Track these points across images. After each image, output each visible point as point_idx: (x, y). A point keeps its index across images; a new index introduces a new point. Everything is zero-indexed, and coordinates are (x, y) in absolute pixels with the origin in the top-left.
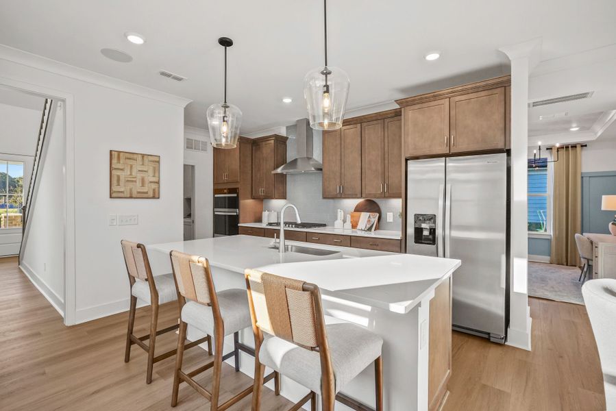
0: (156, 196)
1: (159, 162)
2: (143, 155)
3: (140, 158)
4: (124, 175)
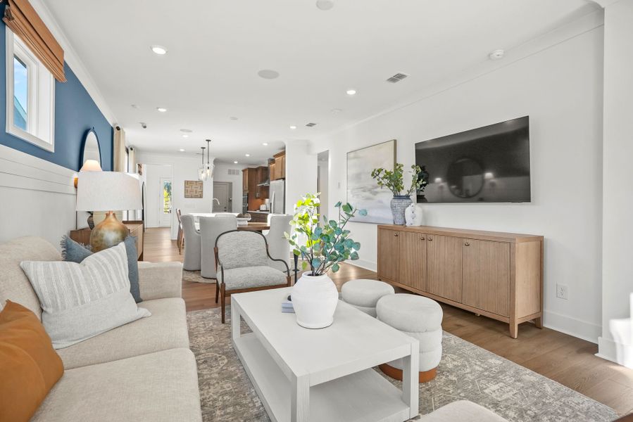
0: (201, 197)
1: (202, 184)
3: (195, 182)
4: (189, 189)
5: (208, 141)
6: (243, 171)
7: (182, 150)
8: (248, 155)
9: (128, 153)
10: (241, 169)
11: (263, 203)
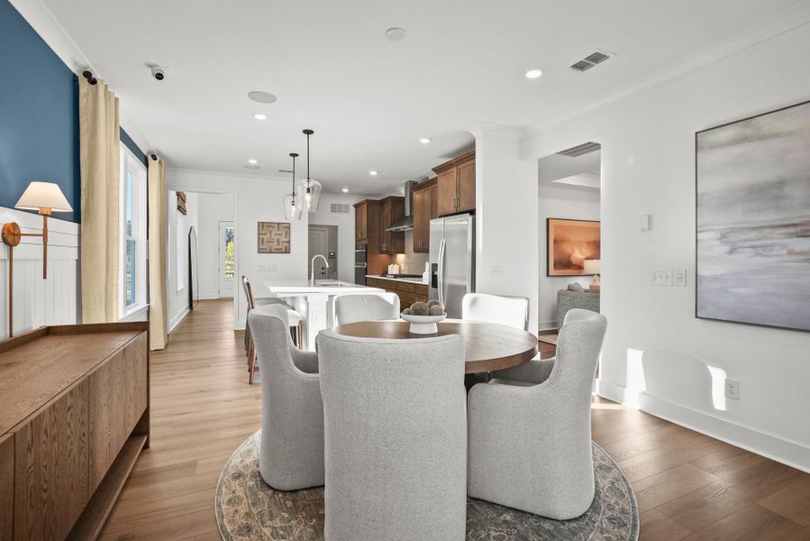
0: (287, 251)
1: (289, 227)
2: (278, 224)
3: (276, 225)
4: (266, 238)
5: (308, 132)
6: (356, 206)
7: (253, 162)
8: (373, 173)
9: (147, 165)
10: (351, 202)
11: (393, 262)
